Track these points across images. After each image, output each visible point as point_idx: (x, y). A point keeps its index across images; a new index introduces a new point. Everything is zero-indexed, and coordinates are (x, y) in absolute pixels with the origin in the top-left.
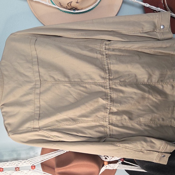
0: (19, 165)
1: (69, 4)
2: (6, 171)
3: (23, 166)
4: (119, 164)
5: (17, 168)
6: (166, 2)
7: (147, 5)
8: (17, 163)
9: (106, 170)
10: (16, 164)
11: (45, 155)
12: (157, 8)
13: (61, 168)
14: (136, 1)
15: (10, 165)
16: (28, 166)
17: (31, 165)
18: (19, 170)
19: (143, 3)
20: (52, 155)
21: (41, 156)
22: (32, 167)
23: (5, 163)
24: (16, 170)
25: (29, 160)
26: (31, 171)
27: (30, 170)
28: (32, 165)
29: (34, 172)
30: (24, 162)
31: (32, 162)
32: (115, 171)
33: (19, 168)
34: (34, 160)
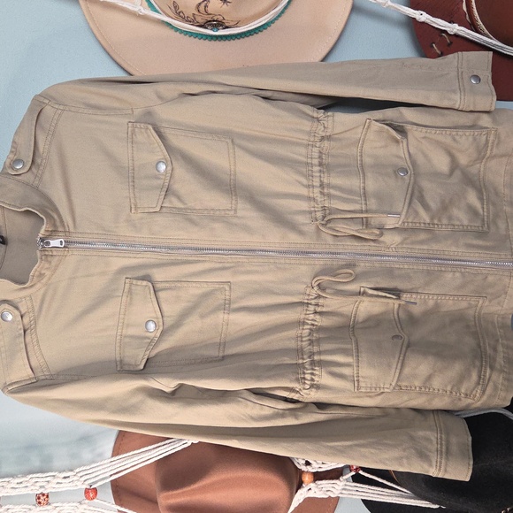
0: (50, 485)
1: (203, 5)
2: (7, 507)
3: (60, 490)
4: (347, 480)
5: (43, 495)
6: (474, 7)
7: (423, 17)
8: (42, 480)
9: (308, 500)
10: (38, 484)
11: (128, 454)
12: (449, 25)
13: (175, 492)
14: (390, 3)
15: (21, 486)
16: (76, 488)
17: (84, 487)
18: (48, 504)
19: (410, 9)
20: (147, 454)
21: (112, 459)
22: (87, 491)
23: (7, 479)
24: (40, 503)
25: (77, 470)
26: (85, 506)
27: (80, 503)
28: (88, 487)
29: (94, 509)
30: (65, 478)
31: (88, 477)
32: (333, 502)
33: (47, 496)
34: (94, 470)
